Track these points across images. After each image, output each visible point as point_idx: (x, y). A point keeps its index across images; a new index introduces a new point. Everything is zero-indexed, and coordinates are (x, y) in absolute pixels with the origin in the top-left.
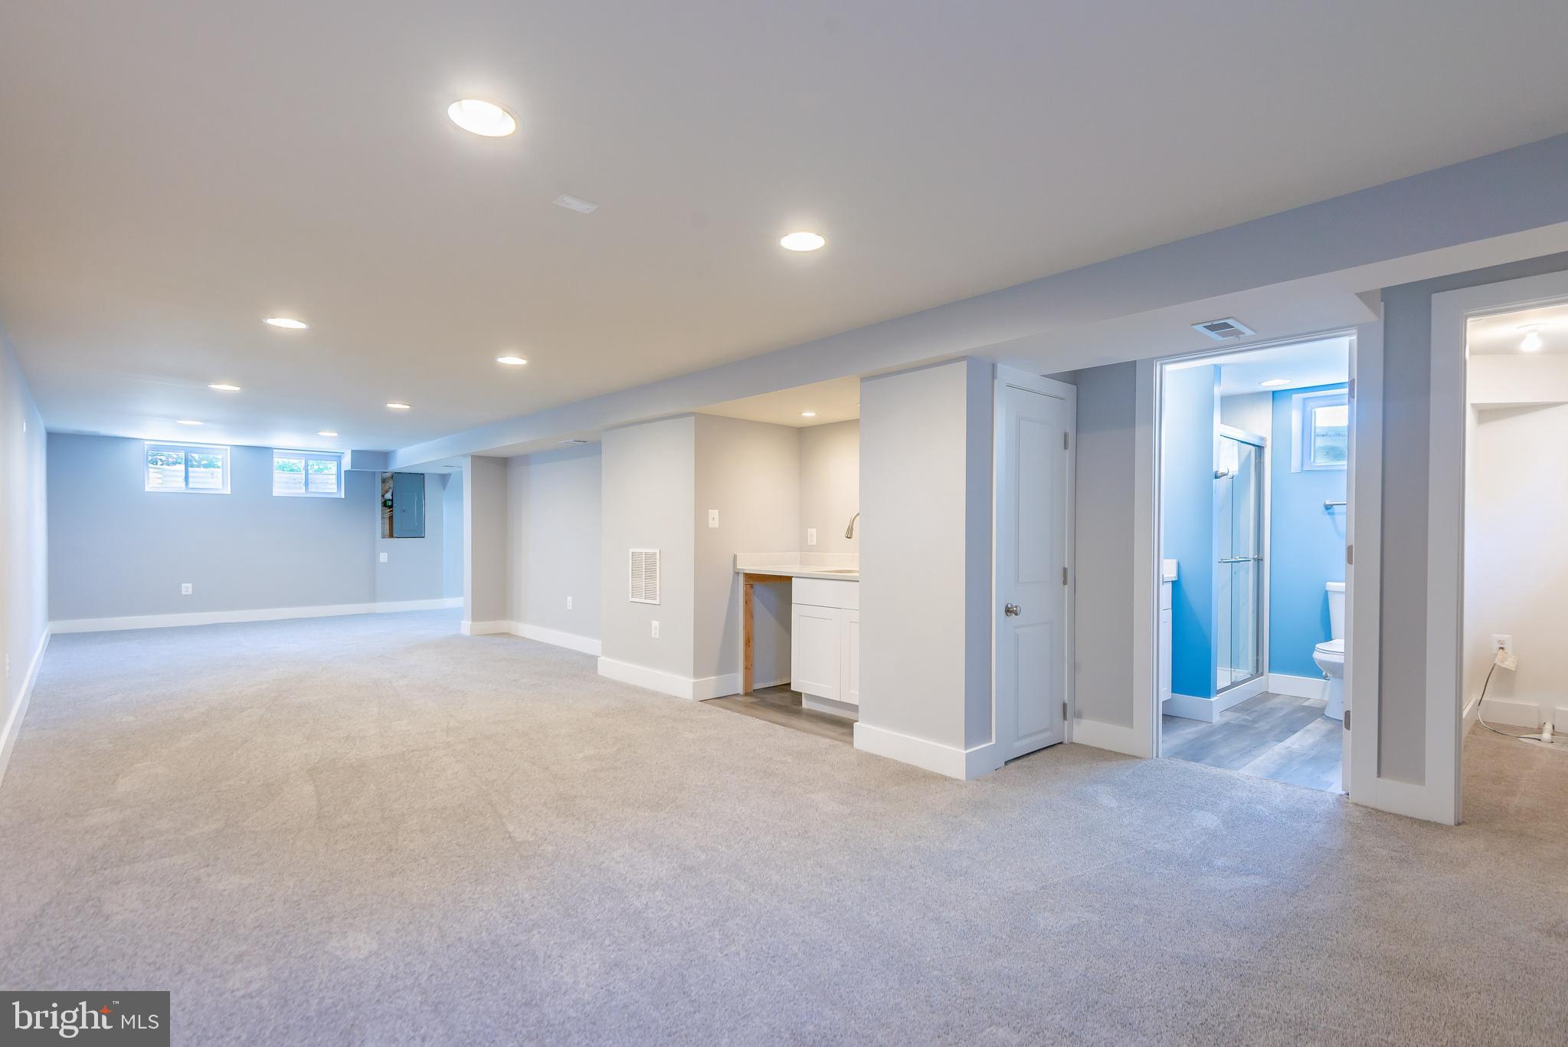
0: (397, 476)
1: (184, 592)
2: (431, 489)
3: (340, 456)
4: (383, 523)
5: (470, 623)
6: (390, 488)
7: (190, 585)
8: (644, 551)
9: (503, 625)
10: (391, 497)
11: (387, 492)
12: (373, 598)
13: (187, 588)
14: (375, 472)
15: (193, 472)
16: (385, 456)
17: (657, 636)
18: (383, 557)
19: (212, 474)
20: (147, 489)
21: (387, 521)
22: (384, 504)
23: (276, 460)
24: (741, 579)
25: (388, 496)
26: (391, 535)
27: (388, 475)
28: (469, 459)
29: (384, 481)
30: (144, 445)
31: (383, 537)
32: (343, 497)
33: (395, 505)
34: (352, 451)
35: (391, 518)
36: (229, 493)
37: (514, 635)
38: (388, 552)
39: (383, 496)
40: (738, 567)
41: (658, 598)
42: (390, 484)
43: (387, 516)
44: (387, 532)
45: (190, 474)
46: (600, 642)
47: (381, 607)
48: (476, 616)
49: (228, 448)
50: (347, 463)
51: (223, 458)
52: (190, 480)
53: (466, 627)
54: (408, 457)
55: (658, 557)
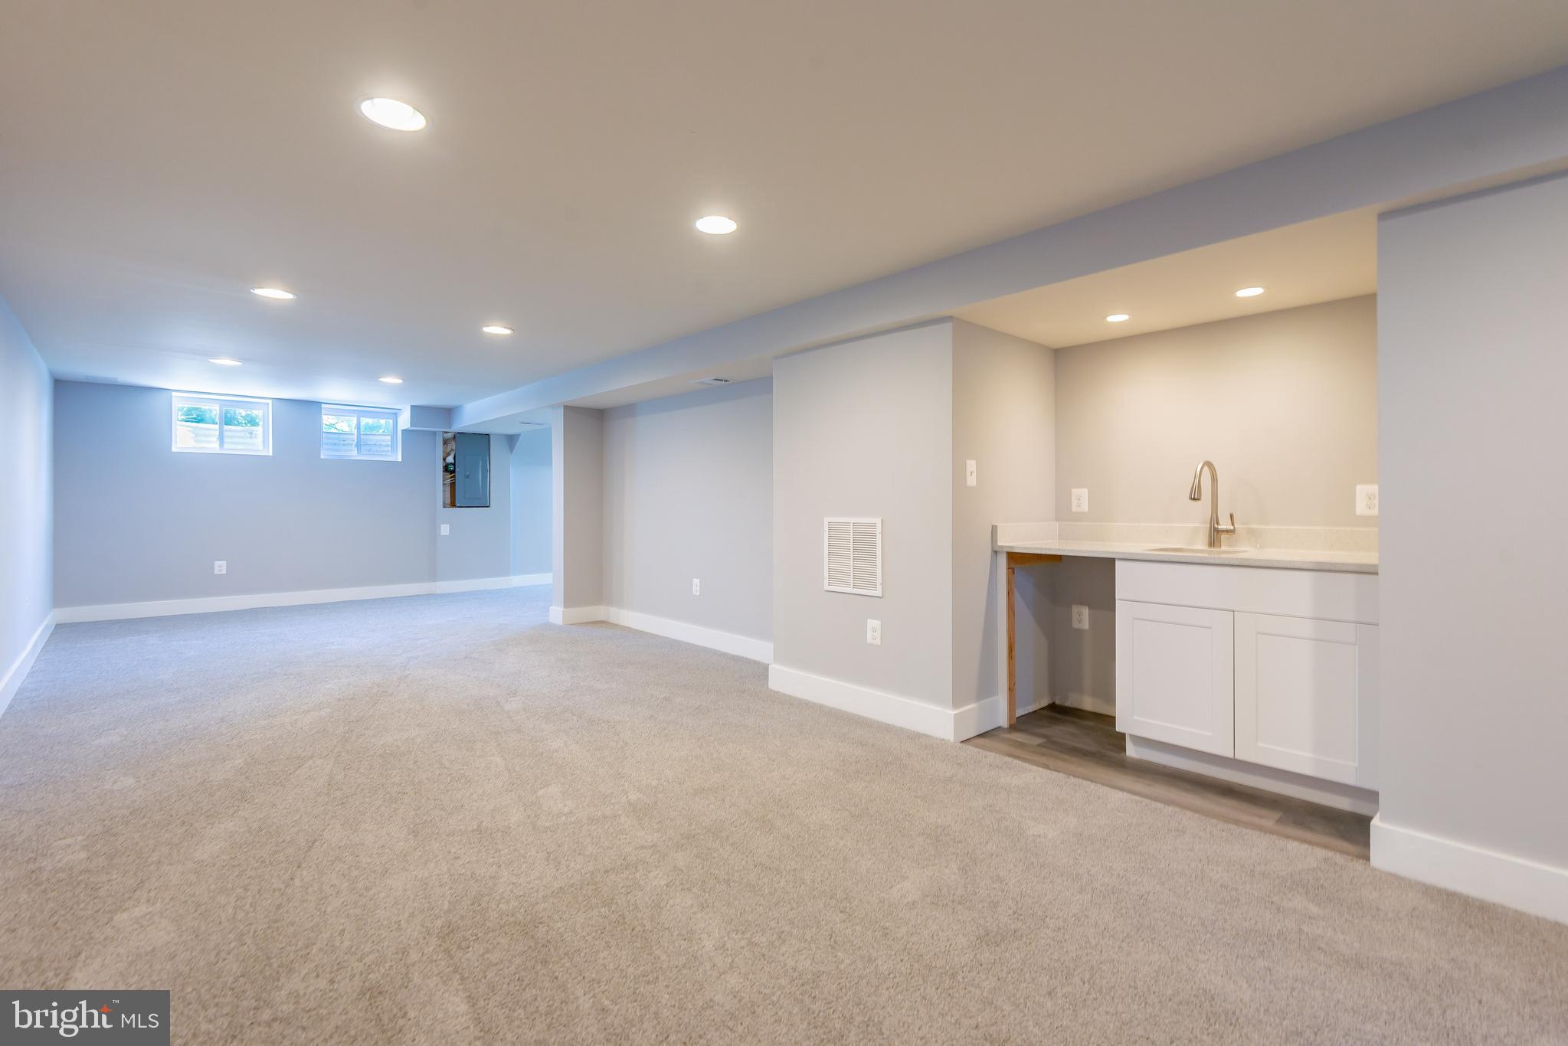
0: (459, 437)
1: (216, 572)
2: (496, 450)
3: (396, 414)
4: (444, 491)
5: (562, 609)
6: (452, 450)
7: (224, 563)
8: (852, 520)
9: (600, 612)
10: (453, 461)
11: (448, 455)
12: (433, 576)
13: (220, 567)
14: (435, 432)
15: (230, 431)
16: (448, 413)
17: (878, 642)
18: (445, 530)
19: (251, 433)
20: (174, 450)
21: (448, 489)
22: (446, 469)
23: (324, 417)
24: (1003, 562)
25: (450, 459)
26: (453, 505)
27: (450, 435)
28: (562, 410)
29: (445, 442)
30: (171, 397)
31: (444, 507)
32: (400, 459)
33: (457, 470)
34: (413, 407)
35: (453, 485)
36: (271, 454)
37: (616, 625)
38: (450, 524)
39: (444, 459)
40: (999, 544)
41: (879, 587)
42: (452, 445)
43: (448, 482)
44: (448, 501)
45: (226, 433)
46: (772, 645)
47: (442, 586)
48: (569, 601)
49: (270, 401)
50: (405, 421)
51: (264, 413)
52: (226, 440)
53: (557, 614)
54: (474, 415)
55: (879, 530)
